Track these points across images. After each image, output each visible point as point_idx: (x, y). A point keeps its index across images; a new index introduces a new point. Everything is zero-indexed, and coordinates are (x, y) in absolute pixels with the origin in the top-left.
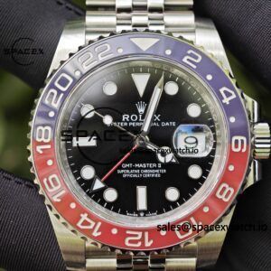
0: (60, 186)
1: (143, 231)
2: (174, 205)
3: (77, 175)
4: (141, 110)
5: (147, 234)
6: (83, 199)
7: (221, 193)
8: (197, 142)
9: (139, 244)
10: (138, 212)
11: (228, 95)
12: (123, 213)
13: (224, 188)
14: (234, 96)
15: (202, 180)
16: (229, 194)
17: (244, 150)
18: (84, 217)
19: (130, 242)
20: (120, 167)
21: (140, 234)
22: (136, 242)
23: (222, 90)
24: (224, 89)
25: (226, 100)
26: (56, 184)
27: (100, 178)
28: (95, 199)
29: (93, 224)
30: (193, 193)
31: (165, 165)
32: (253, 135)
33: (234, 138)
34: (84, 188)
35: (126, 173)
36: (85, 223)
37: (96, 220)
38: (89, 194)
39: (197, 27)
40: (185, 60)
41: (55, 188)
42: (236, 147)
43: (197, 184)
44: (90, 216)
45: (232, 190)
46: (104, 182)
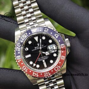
0: (26, 68)
1: (47, 72)
2: (53, 64)
3: (29, 64)
4: (38, 45)
5: (49, 72)
6: (32, 69)
7: (62, 58)
8: (53, 47)
9: (48, 75)
10: (45, 68)
11: (57, 36)
12: (42, 69)
13: (63, 57)
14: (58, 36)
15: (57, 56)
16: (64, 58)
17: (64, 47)
18: (34, 73)
19: (46, 75)
20: (38, 59)
21: (47, 73)
22: (47, 75)
23: (55, 35)
24: (56, 35)
25: (57, 37)
26: (25, 68)
27: (34, 63)
28: (35, 68)
29: (36, 74)
30: (56, 60)
31: (48, 56)
32: (65, 43)
33: (61, 45)
34: (31, 67)
35: (40, 60)
36: (34, 74)
37: (36, 73)
38: (33, 68)
39: (45, 21)
40: (45, 31)
41: (25, 69)
42: (62, 47)
43: (56, 57)
44: (35, 72)
45: (64, 57)
46: (36, 64)
